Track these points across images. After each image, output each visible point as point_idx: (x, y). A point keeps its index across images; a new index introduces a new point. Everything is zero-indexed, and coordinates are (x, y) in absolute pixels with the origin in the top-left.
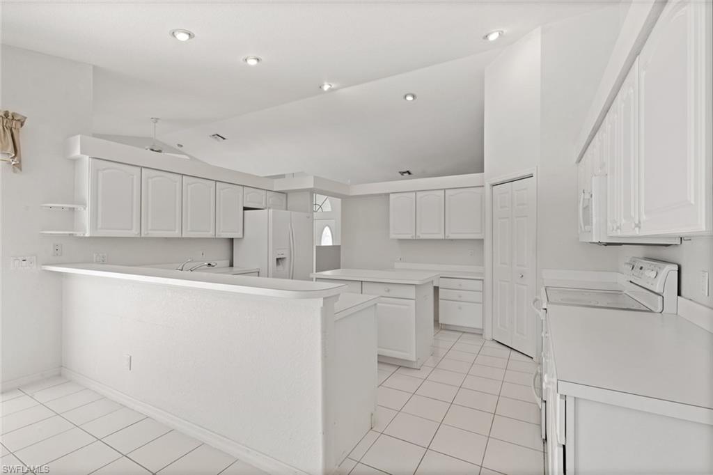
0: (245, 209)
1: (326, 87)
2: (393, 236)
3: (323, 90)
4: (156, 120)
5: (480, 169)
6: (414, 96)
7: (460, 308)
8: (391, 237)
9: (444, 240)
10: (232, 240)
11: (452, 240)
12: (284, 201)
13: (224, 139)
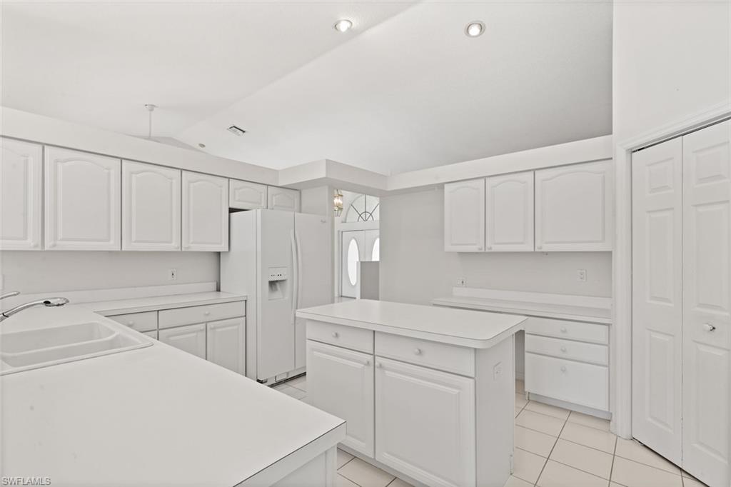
0: (232, 210)
1: (344, 27)
2: (448, 247)
3: (340, 31)
4: (152, 107)
5: (607, 130)
6: (482, 27)
7: (564, 371)
8: (446, 250)
9: (534, 253)
10: (219, 253)
11: (547, 253)
12: (297, 200)
13: (244, 132)
